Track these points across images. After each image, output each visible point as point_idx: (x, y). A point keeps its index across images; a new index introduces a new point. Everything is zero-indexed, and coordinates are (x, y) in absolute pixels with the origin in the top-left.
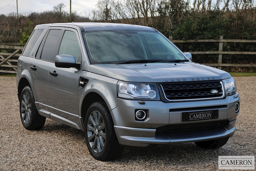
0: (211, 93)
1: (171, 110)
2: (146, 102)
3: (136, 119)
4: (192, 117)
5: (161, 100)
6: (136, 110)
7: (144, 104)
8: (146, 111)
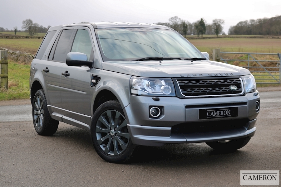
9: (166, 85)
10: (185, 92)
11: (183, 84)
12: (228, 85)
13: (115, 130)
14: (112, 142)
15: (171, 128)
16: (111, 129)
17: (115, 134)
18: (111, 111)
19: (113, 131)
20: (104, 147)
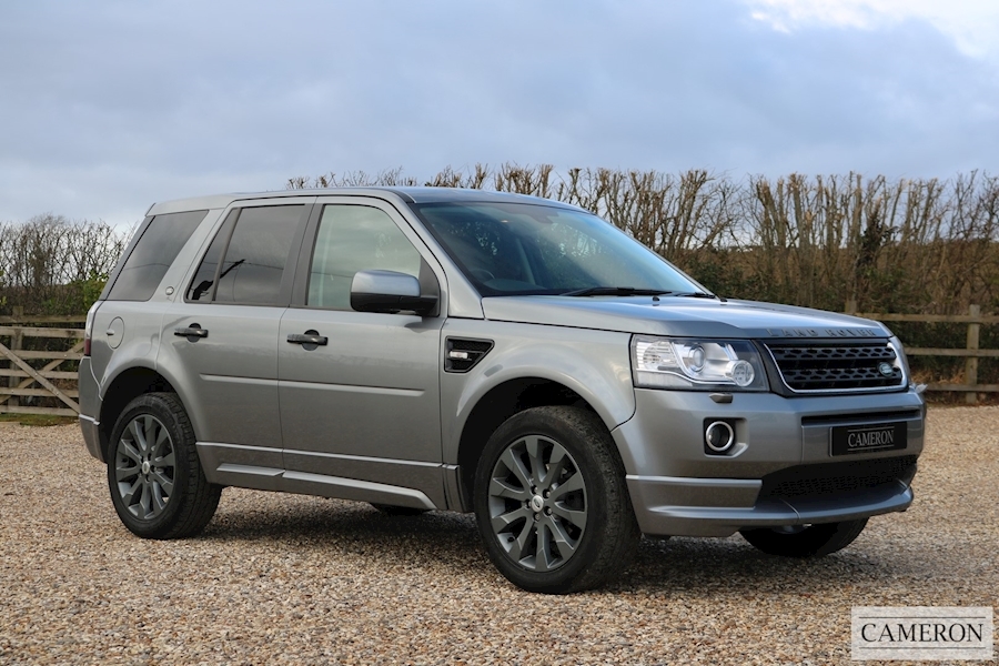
0: (881, 375)
1: (806, 420)
2: (735, 395)
3: (708, 450)
4: (853, 441)
5: (771, 392)
6: (707, 421)
7: (728, 401)
8: (733, 421)
9: (740, 359)
10: (791, 378)
11: (782, 357)
12: (874, 363)
13: (545, 496)
14: (533, 529)
15: (760, 482)
16: (534, 493)
17: (546, 509)
18: (540, 440)
19: (539, 498)
20: (510, 540)
